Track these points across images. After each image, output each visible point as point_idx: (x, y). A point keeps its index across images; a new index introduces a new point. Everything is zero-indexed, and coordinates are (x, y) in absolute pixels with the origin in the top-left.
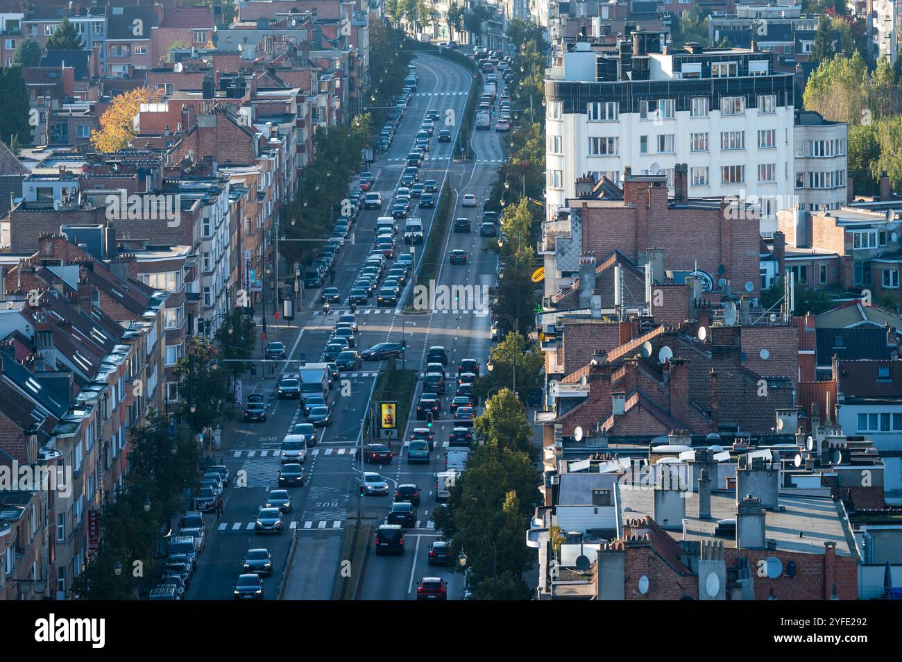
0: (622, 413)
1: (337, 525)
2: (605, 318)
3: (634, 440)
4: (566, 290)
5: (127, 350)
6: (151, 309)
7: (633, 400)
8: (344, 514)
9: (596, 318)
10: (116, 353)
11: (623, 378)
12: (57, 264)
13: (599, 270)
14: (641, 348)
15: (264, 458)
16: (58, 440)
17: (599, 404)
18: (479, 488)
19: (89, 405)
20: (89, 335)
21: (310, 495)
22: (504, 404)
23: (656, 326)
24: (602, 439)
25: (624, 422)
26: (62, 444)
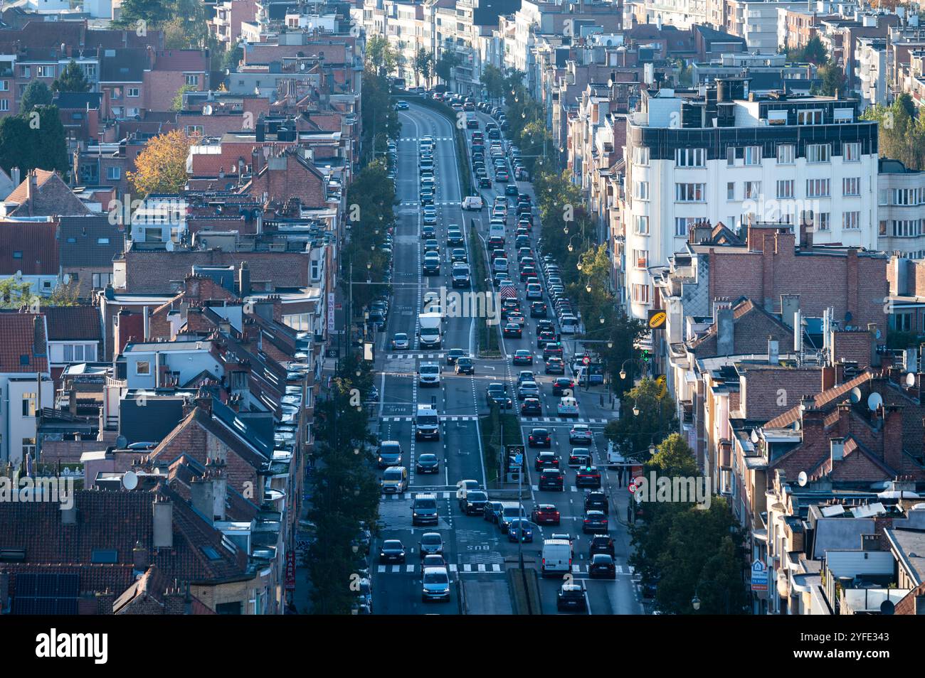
0: (840, 459)
1: (496, 568)
2: (784, 364)
3: (853, 485)
4: (701, 335)
5: (300, 391)
6: (300, 351)
7: (851, 446)
8: (499, 557)
9: (775, 364)
10: (290, 395)
11: (836, 424)
12: (220, 304)
13: (738, 316)
14: (850, 394)
15: (397, 500)
16: (273, 479)
17: (812, 449)
18: (686, 532)
19: (290, 446)
20: (263, 376)
21: (458, 538)
22: (676, 449)
23: (861, 372)
24: (826, 485)
25: (842, 467)
26: (276, 483)
